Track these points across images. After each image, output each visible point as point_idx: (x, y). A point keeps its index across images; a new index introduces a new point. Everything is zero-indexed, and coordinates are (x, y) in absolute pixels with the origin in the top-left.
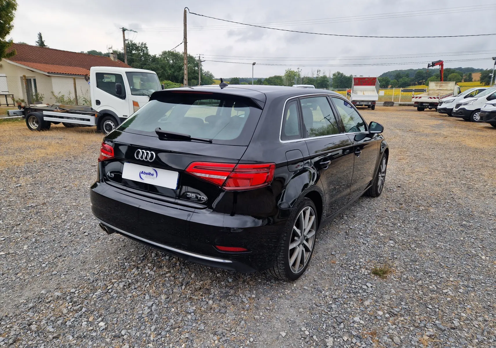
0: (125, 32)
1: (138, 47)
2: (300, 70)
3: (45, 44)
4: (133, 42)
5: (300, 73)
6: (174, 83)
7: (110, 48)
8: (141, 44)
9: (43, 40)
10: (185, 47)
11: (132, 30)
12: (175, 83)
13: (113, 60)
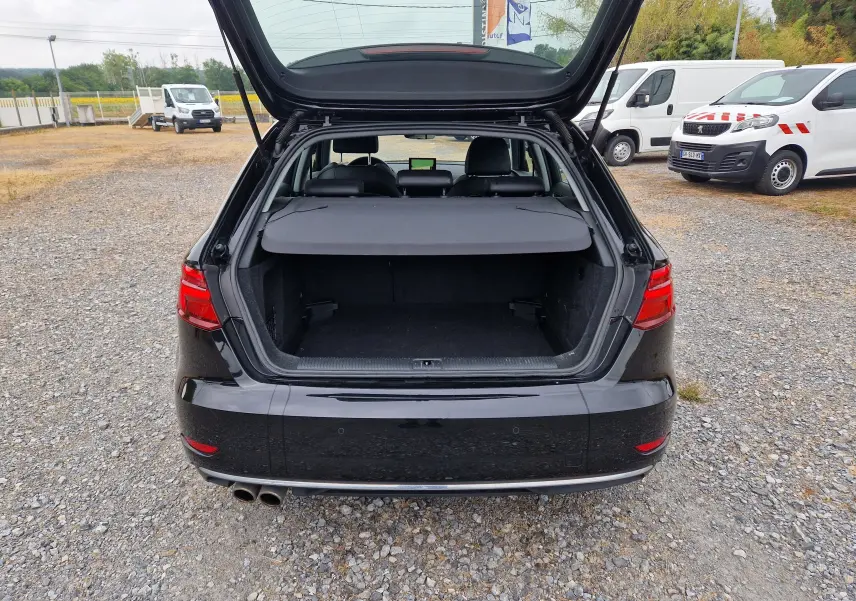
2: (134, 53)
5: (137, 59)
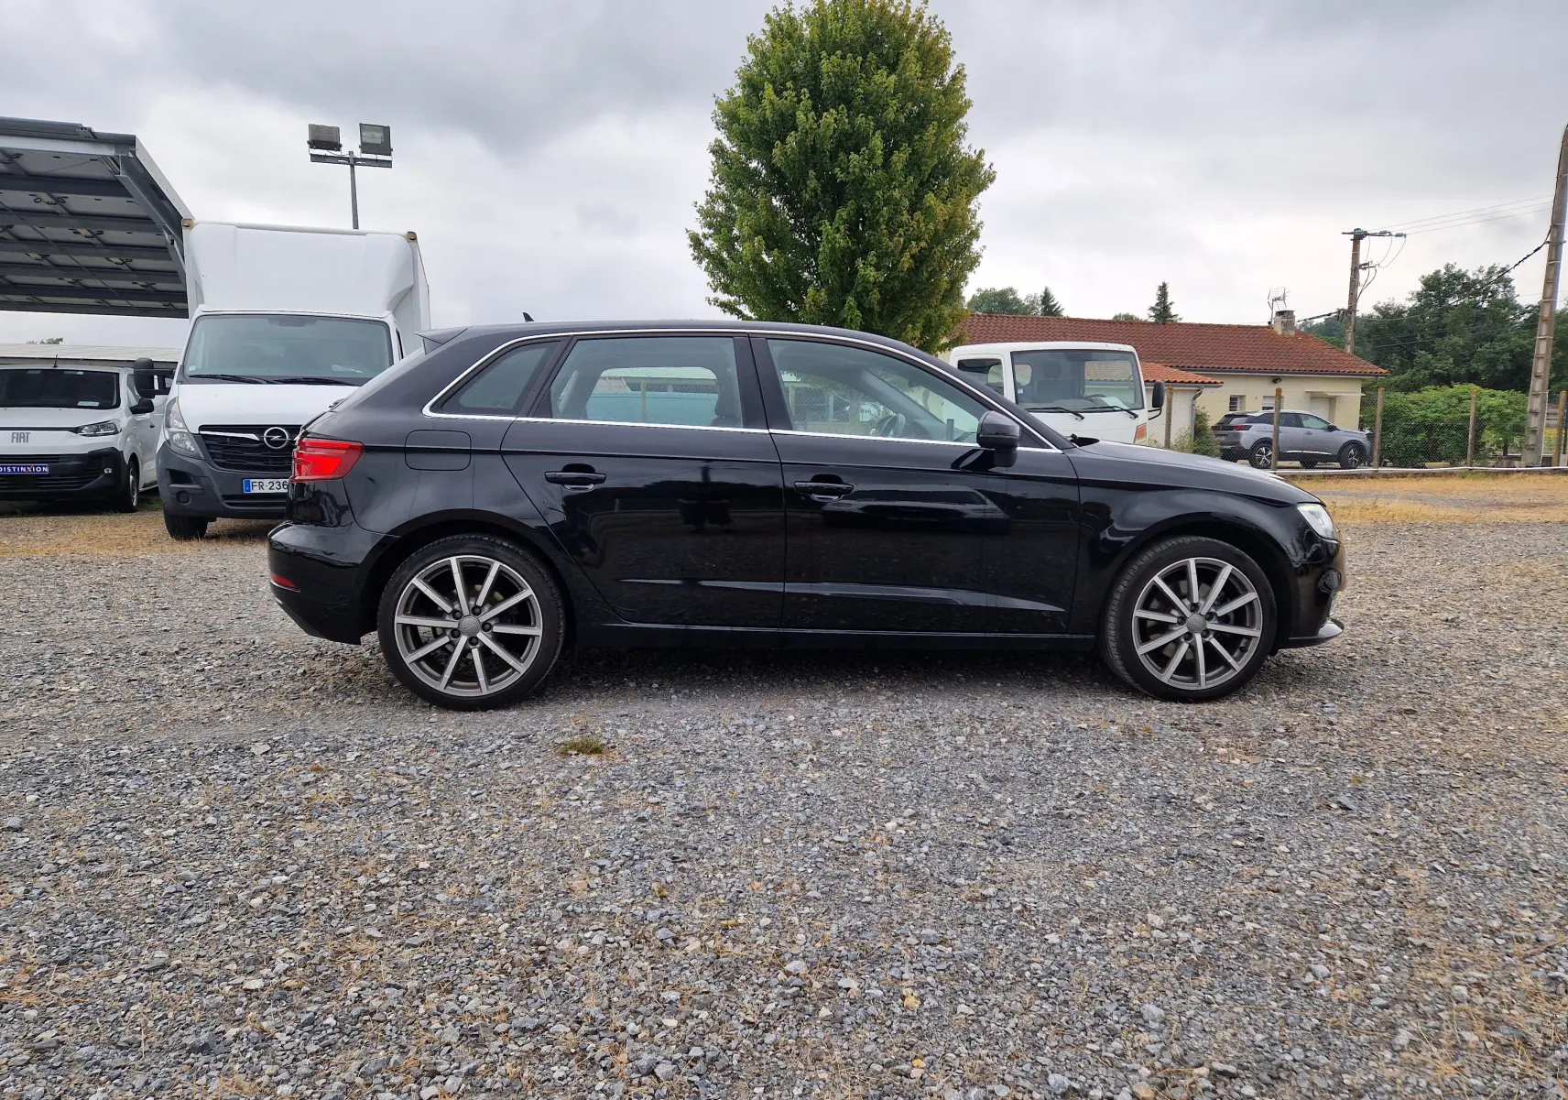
0: (1364, 243)
1: (1475, 282)
3: (1173, 311)
4: (1454, 271)
6: (1487, 391)
7: (1279, 299)
8: (1486, 270)
9: (1169, 300)
10: (1549, 260)
11: (1385, 232)
12: (1492, 391)
13: (1280, 333)
